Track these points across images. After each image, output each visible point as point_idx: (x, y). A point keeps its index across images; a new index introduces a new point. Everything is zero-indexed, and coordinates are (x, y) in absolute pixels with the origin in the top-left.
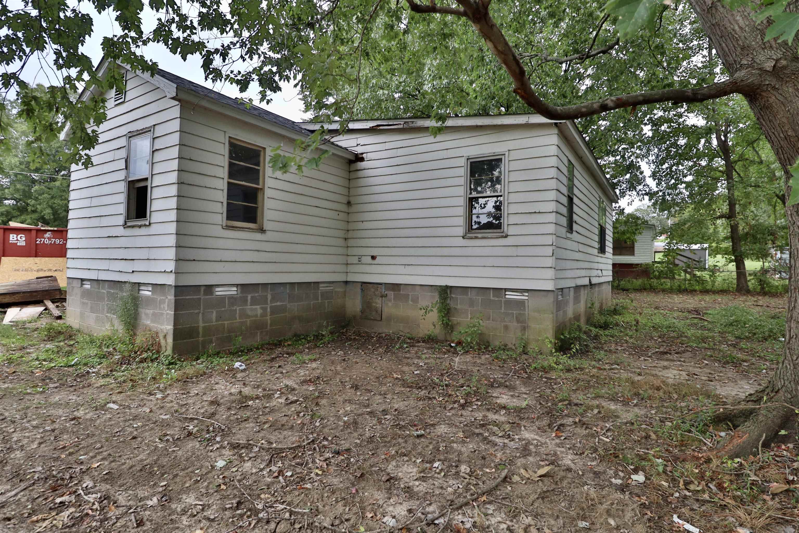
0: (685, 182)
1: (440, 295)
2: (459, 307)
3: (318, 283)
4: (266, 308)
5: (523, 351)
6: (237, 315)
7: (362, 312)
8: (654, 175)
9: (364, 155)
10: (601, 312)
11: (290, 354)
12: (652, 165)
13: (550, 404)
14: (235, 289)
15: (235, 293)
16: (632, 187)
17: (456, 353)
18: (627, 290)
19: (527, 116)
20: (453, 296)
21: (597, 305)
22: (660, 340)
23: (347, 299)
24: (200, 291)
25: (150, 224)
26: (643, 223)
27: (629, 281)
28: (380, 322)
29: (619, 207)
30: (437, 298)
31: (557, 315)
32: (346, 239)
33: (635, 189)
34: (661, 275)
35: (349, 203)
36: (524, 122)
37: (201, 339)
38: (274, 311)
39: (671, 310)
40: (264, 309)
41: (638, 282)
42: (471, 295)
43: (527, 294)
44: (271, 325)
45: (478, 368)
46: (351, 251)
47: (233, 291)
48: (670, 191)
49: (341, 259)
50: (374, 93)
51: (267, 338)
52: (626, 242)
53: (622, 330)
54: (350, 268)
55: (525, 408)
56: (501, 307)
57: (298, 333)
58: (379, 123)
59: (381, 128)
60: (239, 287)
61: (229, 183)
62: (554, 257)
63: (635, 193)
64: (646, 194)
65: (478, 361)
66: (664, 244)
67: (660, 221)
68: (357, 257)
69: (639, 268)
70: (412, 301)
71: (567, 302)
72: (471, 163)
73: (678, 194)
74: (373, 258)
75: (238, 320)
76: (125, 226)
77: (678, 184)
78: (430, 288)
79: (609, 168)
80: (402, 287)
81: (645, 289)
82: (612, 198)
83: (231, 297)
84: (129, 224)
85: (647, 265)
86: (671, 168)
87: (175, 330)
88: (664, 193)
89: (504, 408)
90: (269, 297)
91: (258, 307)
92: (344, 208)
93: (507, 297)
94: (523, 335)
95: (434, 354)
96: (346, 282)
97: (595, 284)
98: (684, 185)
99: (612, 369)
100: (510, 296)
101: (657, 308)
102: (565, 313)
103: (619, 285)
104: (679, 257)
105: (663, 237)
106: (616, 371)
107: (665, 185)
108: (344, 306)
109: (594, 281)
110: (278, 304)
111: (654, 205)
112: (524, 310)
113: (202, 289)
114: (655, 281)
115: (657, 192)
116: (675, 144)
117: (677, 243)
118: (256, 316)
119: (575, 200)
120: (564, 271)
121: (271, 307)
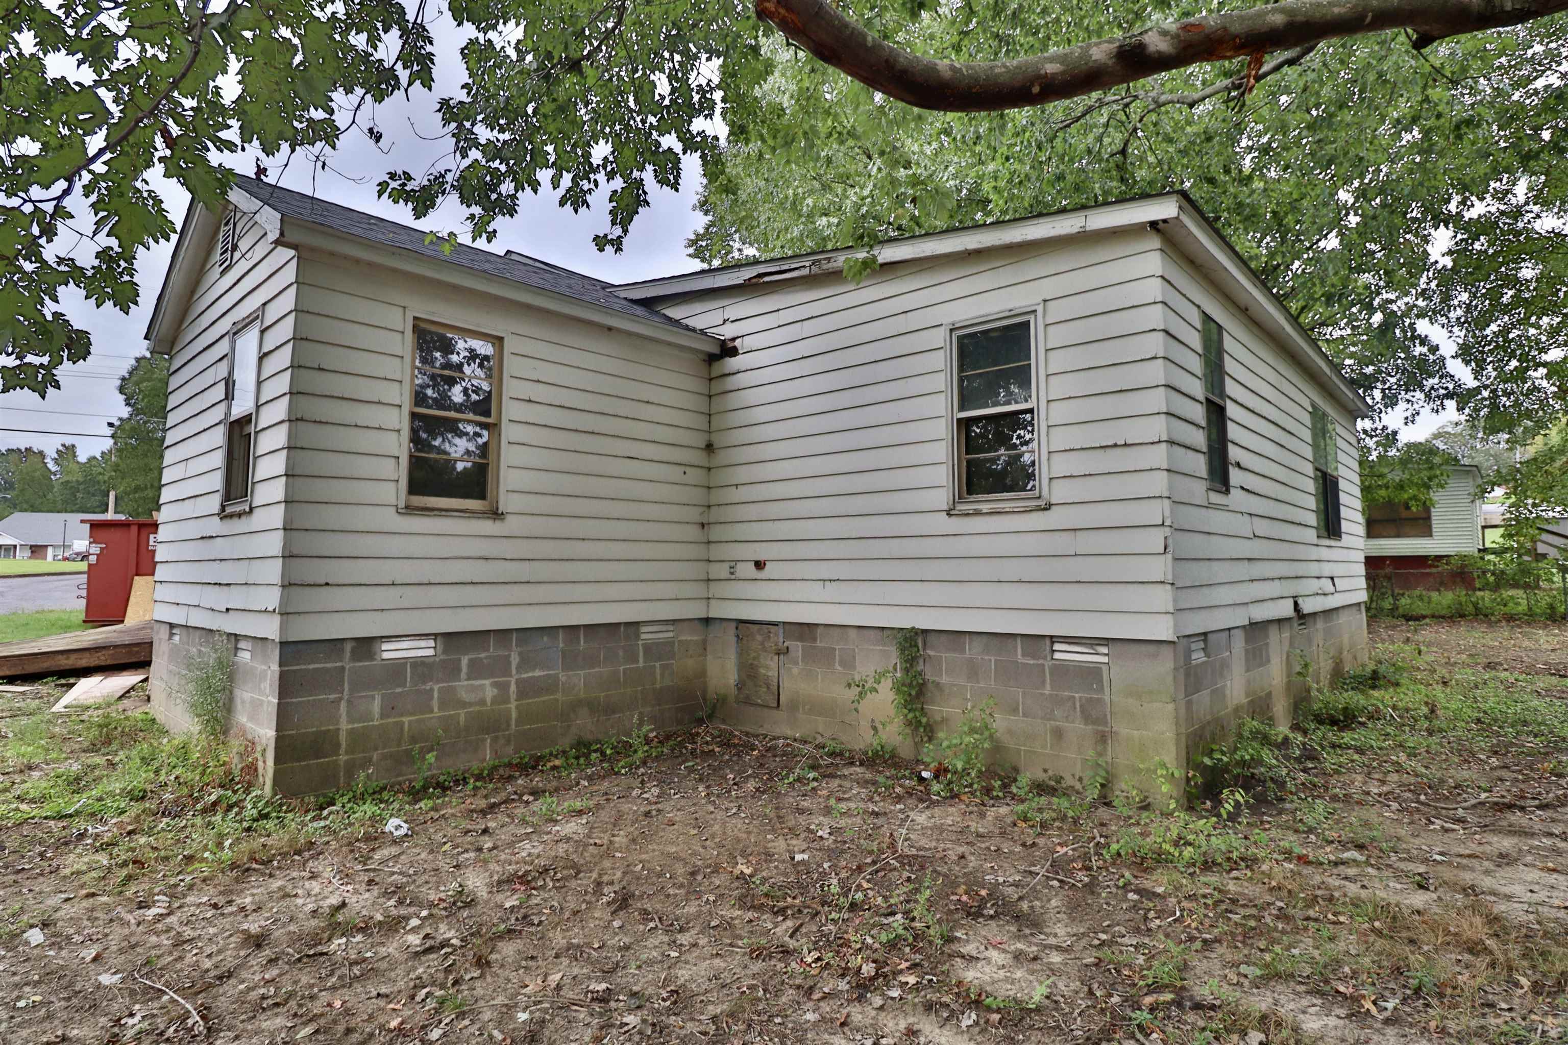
0: (1545, 365)
1: (902, 650)
2: (945, 679)
3: (637, 624)
4: (507, 685)
5: (1103, 796)
6: (435, 704)
7: (740, 686)
8: (1465, 353)
9: (738, 343)
10: (1338, 678)
11: (536, 793)
12: (1456, 329)
13: (1115, 999)
14: (432, 643)
15: (431, 652)
16: (1412, 382)
17: (925, 799)
18: (1417, 618)
19: (1083, 213)
20: (930, 652)
21: (1325, 666)
22: (1494, 761)
23: (709, 657)
24: (342, 650)
25: (251, 509)
26: (1446, 462)
27: (1421, 598)
28: (775, 713)
29: (1384, 428)
30: (894, 657)
31: (1189, 704)
32: (703, 525)
33: (1421, 387)
34: (1501, 581)
35: (709, 448)
36: (1075, 230)
37: (343, 758)
38: (526, 689)
39: (1530, 670)
40: (503, 688)
41: (1445, 599)
42: (973, 650)
43: (1105, 650)
44: (519, 722)
45: (961, 850)
46: (717, 552)
47: (425, 649)
48: (1508, 386)
49: (698, 570)
50: (811, 226)
51: (510, 750)
52: (1408, 508)
53: (1390, 730)
54: (717, 589)
55: (1038, 1010)
56: (1044, 682)
57: (589, 737)
58: (762, 269)
59: (767, 279)
60: (439, 639)
61: (414, 416)
62: (1169, 556)
63: (1422, 396)
64: (1449, 396)
65: (973, 825)
66: (1502, 509)
67: (1495, 456)
68: (726, 566)
69: (1443, 567)
70: (843, 663)
71: (1225, 665)
72: (960, 338)
73: (1531, 391)
74: (760, 565)
75: (437, 713)
76: (223, 515)
77: (1527, 369)
78: (879, 633)
79: (1354, 344)
80: (820, 630)
81: (1462, 616)
82: (1351, 406)
83: (419, 664)
84: (229, 510)
85: (1463, 557)
86: (1505, 331)
87: (279, 740)
88: (1494, 391)
89: (977, 1004)
90: (515, 660)
91: (487, 682)
92: (698, 457)
93: (1057, 656)
94: (1100, 755)
95: (871, 799)
96: (707, 621)
97: (1314, 615)
98: (1542, 371)
99: (1344, 863)
100: (1065, 654)
101: (1490, 666)
102: (1219, 694)
103: (1395, 608)
104: (1545, 537)
105: (1499, 492)
106: (1351, 871)
107: (1494, 374)
108: (702, 674)
109: (1308, 606)
110: (537, 673)
111: (1472, 419)
112: (1101, 689)
113: (348, 647)
114: (1487, 594)
115: (1477, 391)
116: (1514, 282)
117: (1535, 505)
118: (482, 702)
119: (1232, 410)
120: (1205, 590)
121: (518, 682)
